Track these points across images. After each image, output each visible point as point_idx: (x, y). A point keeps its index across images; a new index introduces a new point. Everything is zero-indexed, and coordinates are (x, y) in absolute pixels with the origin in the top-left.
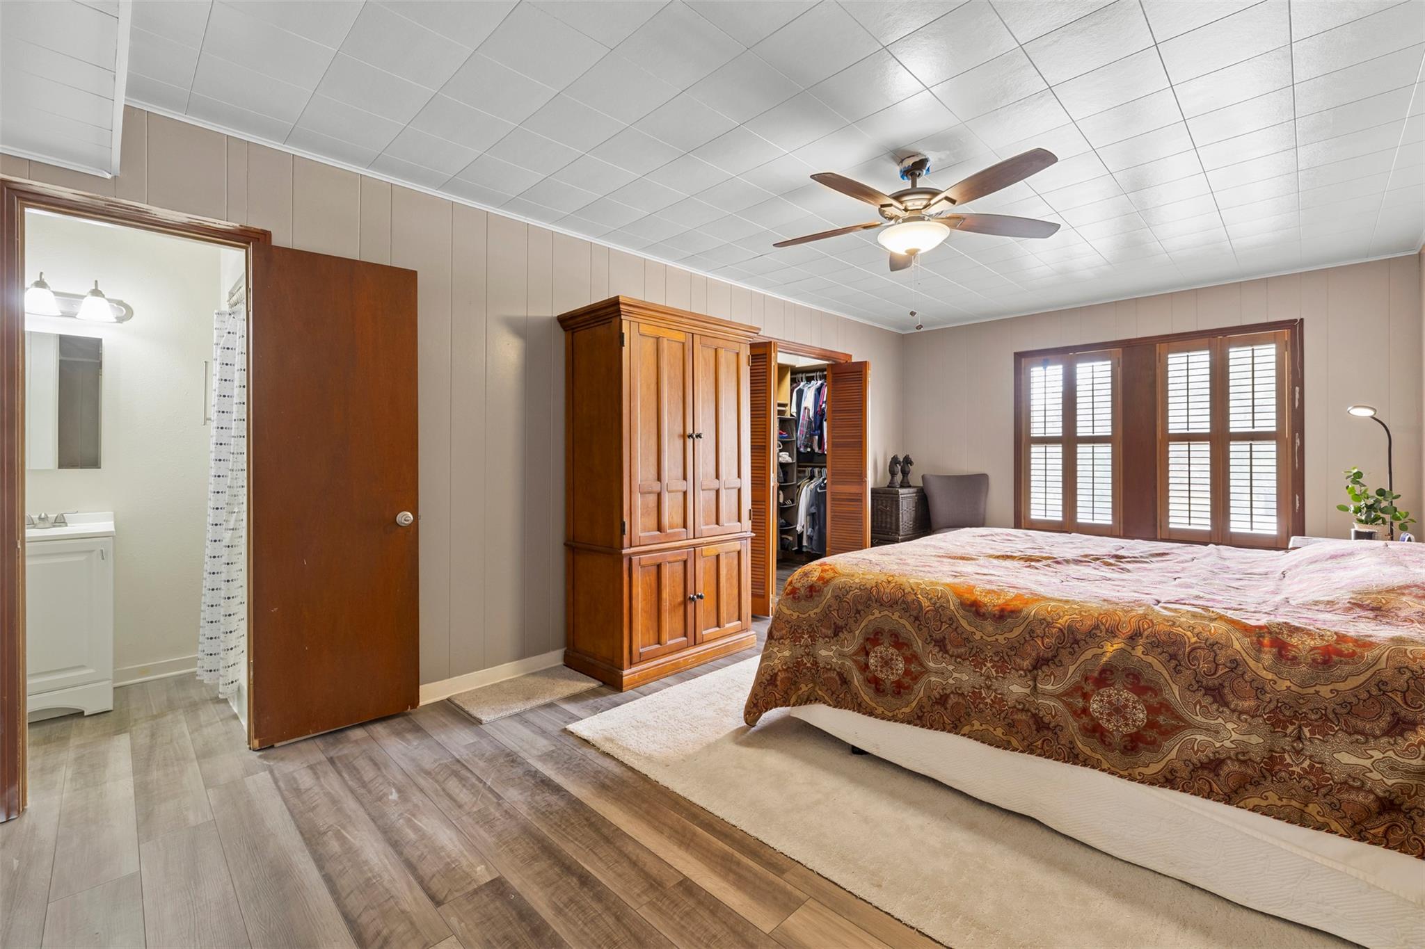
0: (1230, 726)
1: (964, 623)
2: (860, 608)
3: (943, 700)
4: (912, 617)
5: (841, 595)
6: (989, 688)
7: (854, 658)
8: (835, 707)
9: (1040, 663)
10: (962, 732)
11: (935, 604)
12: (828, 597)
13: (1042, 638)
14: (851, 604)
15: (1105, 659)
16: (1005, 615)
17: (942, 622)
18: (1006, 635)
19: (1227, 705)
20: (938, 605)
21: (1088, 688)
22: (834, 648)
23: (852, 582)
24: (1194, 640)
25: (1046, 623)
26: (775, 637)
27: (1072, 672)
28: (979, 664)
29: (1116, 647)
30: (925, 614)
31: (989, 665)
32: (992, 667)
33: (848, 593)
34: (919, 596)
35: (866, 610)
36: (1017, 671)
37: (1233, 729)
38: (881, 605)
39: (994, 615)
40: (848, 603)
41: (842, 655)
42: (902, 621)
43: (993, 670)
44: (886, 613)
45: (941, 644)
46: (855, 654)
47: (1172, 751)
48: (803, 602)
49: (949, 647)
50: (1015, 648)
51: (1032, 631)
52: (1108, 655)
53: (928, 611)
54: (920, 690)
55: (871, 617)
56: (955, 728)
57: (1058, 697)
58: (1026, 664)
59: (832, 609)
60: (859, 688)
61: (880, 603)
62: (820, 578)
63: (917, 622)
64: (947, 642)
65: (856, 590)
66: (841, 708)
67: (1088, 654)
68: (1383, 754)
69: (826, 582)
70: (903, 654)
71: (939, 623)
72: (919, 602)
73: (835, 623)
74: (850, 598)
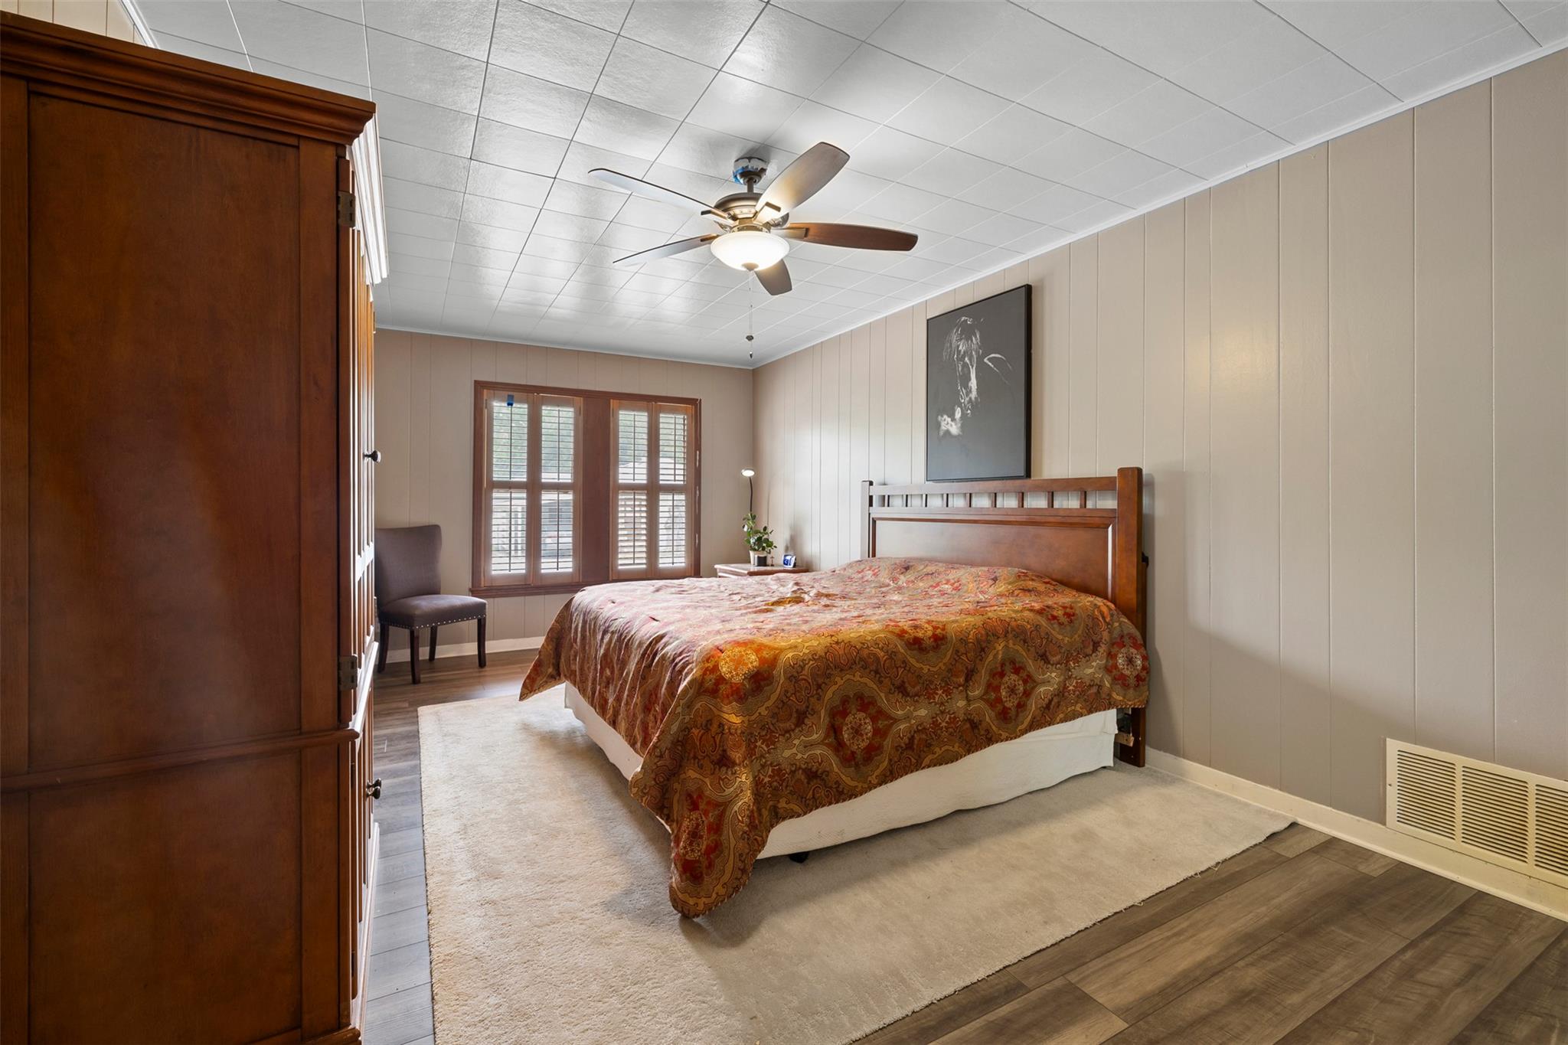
0: (1053, 675)
1: (913, 661)
2: (820, 681)
3: (910, 746)
4: (872, 673)
5: (795, 672)
6: (942, 712)
7: (827, 741)
8: (805, 814)
9: (970, 675)
10: (923, 766)
11: (887, 652)
12: (781, 682)
13: (966, 654)
14: (810, 681)
15: (1000, 656)
16: (939, 639)
17: (897, 668)
18: (944, 661)
19: (1049, 663)
20: (890, 652)
21: (995, 683)
22: (796, 742)
23: (801, 654)
24: (1029, 626)
25: (963, 641)
27: (983, 676)
28: (930, 696)
29: (1002, 645)
30: (884, 665)
31: (940, 692)
32: (943, 693)
33: (803, 668)
34: (872, 648)
35: (827, 681)
36: (957, 688)
38: (842, 670)
39: (933, 646)
40: (805, 680)
41: (808, 746)
42: (865, 680)
43: (944, 695)
44: (848, 676)
45: (902, 689)
46: (825, 739)
47: (1033, 706)
48: (750, 699)
49: (909, 689)
50: (951, 671)
51: (958, 651)
52: (1000, 652)
53: (885, 661)
54: (888, 743)
55: (834, 688)
56: (918, 766)
57: (981, 698)
58: (962, 680)
59: (789, 694)
60: (839, 773)
61: (841, 668)
62: (762, 661)
63: (878, 676)
64: (907, 685)
65: (811, 662)
66: (811, 811)
67: (991, 657)
68: (1095, 662)
69: (773, 662)
70: (870, 714)
71: (895, 670)
72: (875, 655)
73: (797, 710)
74: (806, 674)
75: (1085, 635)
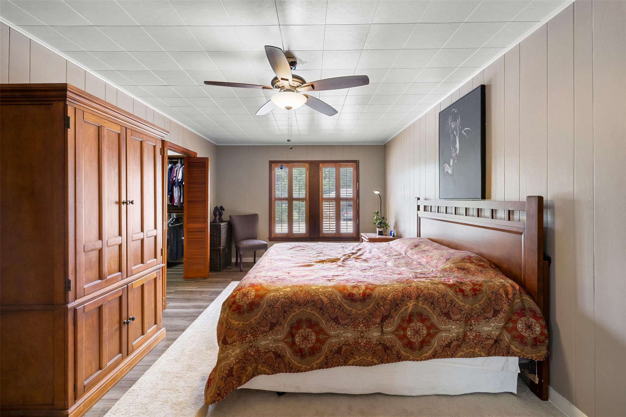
0: (454, 327)
1: (346, 306)
2: (286, 309)
3: (339, 351)
4: (318, 309)
5: (272, 304)
6: (362, 337)
7: (285, 340)
8: (273, 374)
9: (384, 319)
10: (349, 364)
11: (330, 299)
12: (264, 307)
13: (383, 306)
14: (280, 308)
15: (410, 310)
16: (366, 297)
17: (335, 308)
18: (367, 308)
19: (451, 319)
20: (331, 299)
21: (405, 325)
22: (270, 338)
23: (278, 295)
24: (437, 294)
25: (384, 298)
26: (229, 343)
27: (396, 320)
28: (356, 326)
29: (412, 304)
30: (326, 306)
31: (361, 325)
32: (363, 326)
33: (277, 302)
34: (321, 296)
35: (290, 310)
36: (375, 325)
37: (455, 328)
38: (300, 305)
39: (361, 299)
40: (278, 308)
41: (276, 341)
42: (313, 312)
43: (364, 328)
44: (303, 309)
45: (336, 320)
46: (285, 339)
47: (435, 343)
48: (246, 314)
49: (340, 321)
50: (372, 314)
51: (378, 304)
52: (410, 308)
53: (327, 304)
54: (325, 348)
55: (294, 314)
56: (345, 363)
57: (393, 333)
58: (378, 320)
59: (268, 314)
60: (291, 358)
61: (299, 304)
62: (256, 296)
63: (322, 311)
64: (339, 318)
65: (283, 299)
66: (276, 373)
67: (403, 310)
68: (494, 324)
69: (262, 297)
70: (315, 330)
71: (333, 309)
72: (321, 300)
73: (271, 322)
74: (278, 305)
75: (486, 304)
